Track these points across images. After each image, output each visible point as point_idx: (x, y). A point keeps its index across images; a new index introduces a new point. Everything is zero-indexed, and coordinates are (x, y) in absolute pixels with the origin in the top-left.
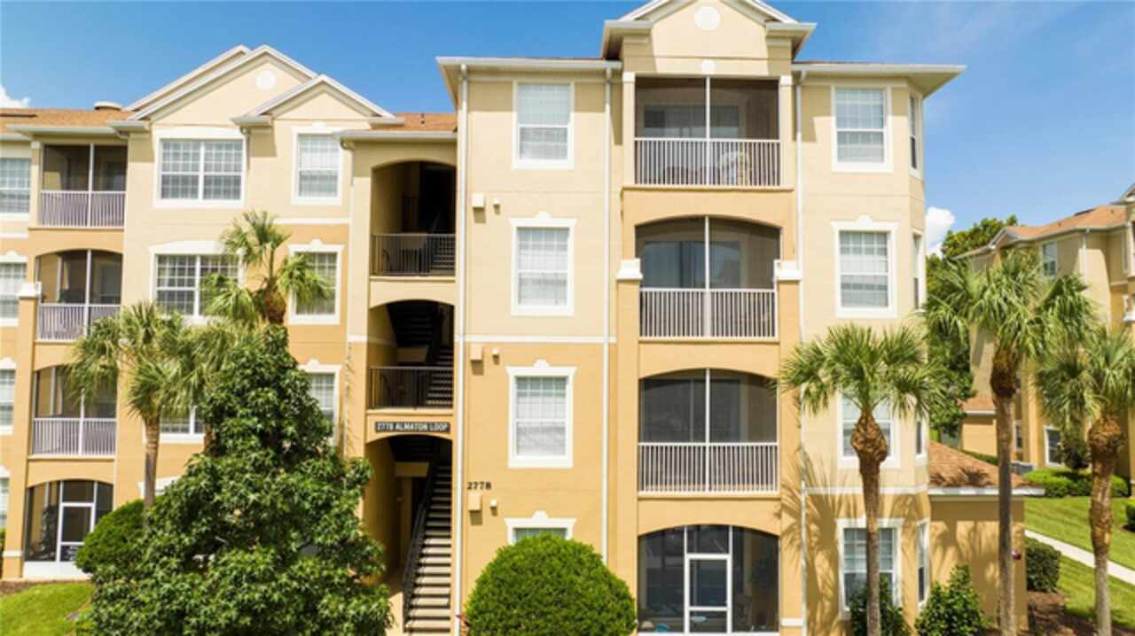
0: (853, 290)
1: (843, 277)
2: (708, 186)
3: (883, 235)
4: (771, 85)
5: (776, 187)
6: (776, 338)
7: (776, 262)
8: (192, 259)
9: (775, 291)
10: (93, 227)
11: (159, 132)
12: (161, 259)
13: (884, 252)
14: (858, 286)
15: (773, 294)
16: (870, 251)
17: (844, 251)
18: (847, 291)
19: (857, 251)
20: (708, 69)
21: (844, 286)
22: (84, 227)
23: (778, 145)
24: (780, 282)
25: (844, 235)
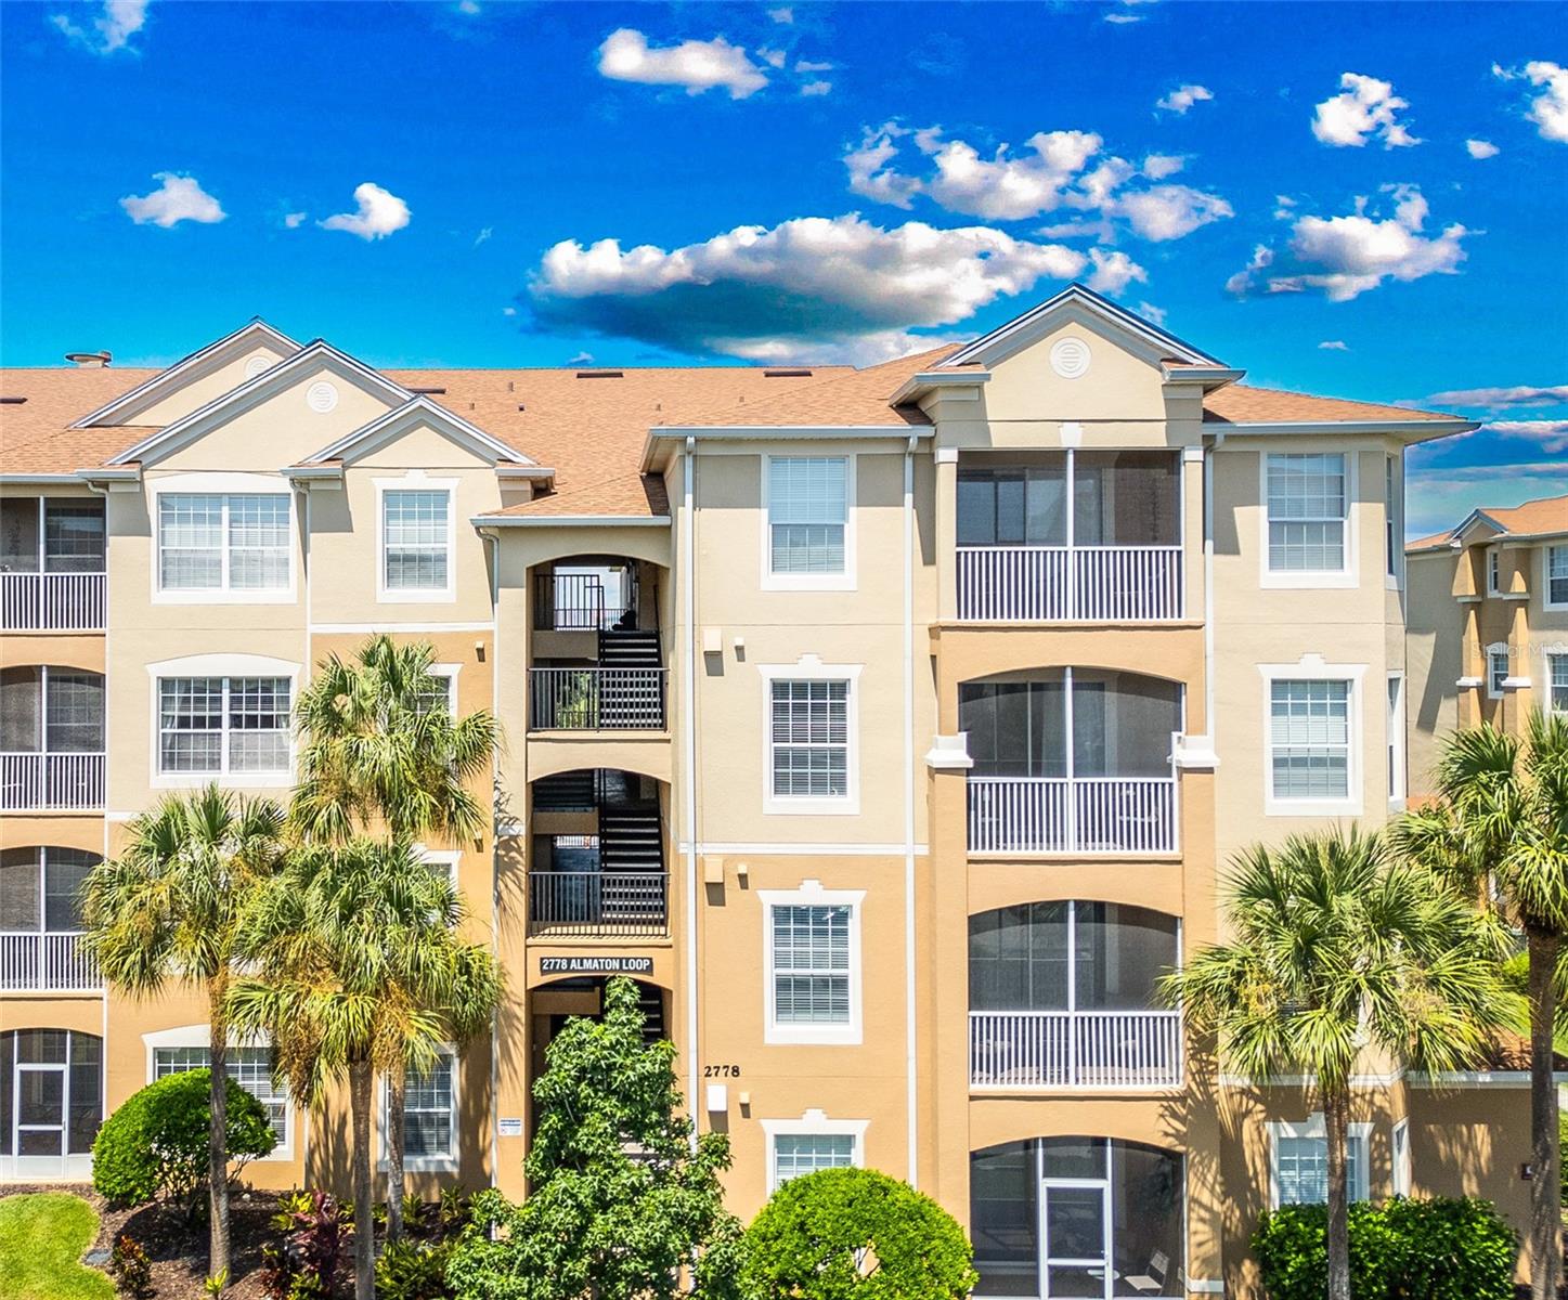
0: (1293, 768)
1: (1274, 750)
2: (1070, 620)
3: (1342, 686)
4: (1169, 460)
5: (1176, 621)
6: (1175, 854)
7: (1175, 735)
8: (216, 683)
9: (1174, 779)
10: (49, 631)
11: (156, 483)
12: (166, 684)
13: (1342, 710)
14: (1299, 762)
15: (1171, 785)
16: (1319, 710)
17: (1278, 710)
18: (1283, 771)
19: (1299, 710)
20: (1072, 438)
21: (1279, 763)
22: (35, 631)
23: (1179, 553)
24: (1183, 770)
25: (1279, 686)
